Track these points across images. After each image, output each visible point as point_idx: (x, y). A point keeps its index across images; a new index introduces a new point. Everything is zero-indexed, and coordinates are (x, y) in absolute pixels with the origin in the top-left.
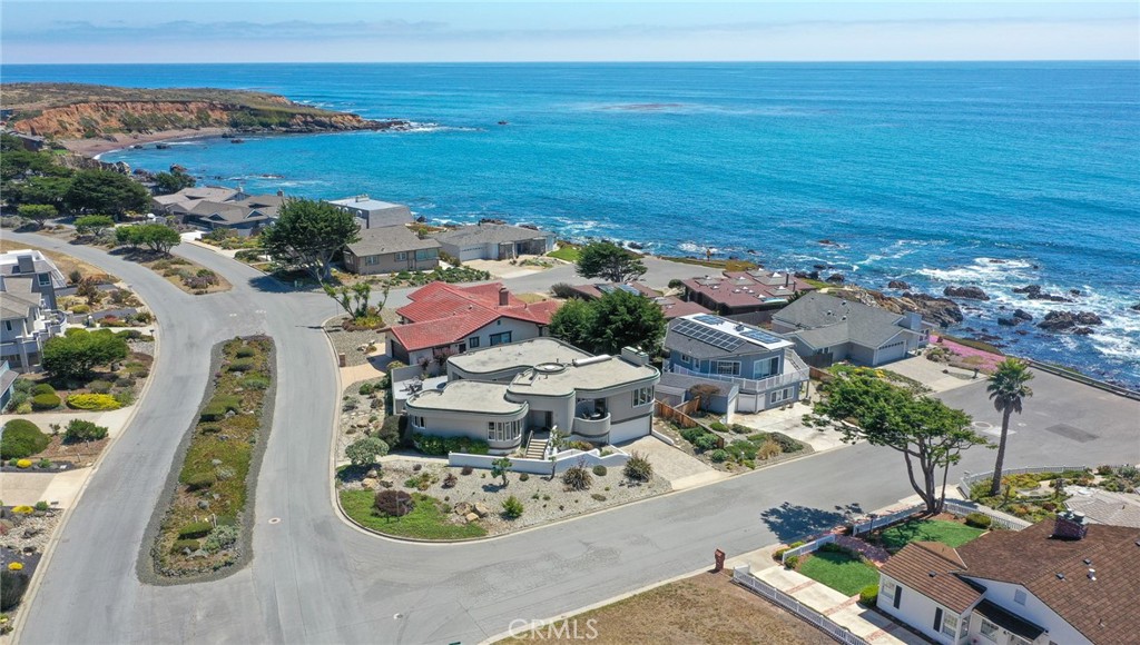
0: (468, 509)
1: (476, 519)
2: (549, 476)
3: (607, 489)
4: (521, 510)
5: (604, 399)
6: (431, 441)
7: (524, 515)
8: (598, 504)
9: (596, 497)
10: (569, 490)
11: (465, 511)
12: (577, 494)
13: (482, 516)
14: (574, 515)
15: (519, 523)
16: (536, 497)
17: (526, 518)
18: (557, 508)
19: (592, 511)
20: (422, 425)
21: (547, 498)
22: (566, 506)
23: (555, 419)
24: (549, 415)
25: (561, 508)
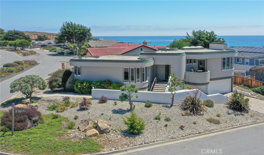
0: (90, 125)
1: (95, 135)
2: (170, 105)
3: (218, 116)
4: (142, 128)
5: (204, 61)
6: (82, 83)
7: (146, 133)
8: (214, 127)
9: (210, 121)
10: (187, 114)
11: (87, 127)
12: (194, 118)
13: (102, 132)
14: (195, 134)
15: (139, 139)
16: (158, 118)
17: (147, 135)
18: (177, 128)
19: (211, 132)
20: (79, 74)
21: (167, 120)
22: (186, 126)
23: (172, 70)
24: (168, 68)
25: (182, 128)
